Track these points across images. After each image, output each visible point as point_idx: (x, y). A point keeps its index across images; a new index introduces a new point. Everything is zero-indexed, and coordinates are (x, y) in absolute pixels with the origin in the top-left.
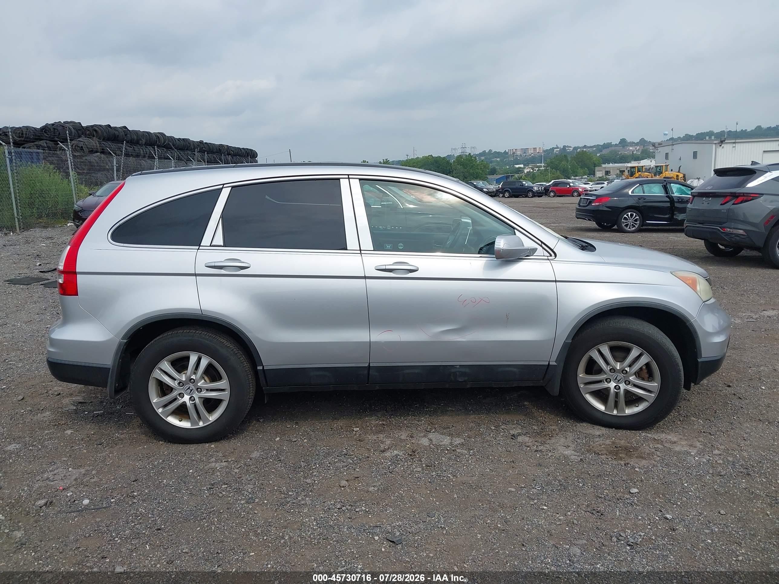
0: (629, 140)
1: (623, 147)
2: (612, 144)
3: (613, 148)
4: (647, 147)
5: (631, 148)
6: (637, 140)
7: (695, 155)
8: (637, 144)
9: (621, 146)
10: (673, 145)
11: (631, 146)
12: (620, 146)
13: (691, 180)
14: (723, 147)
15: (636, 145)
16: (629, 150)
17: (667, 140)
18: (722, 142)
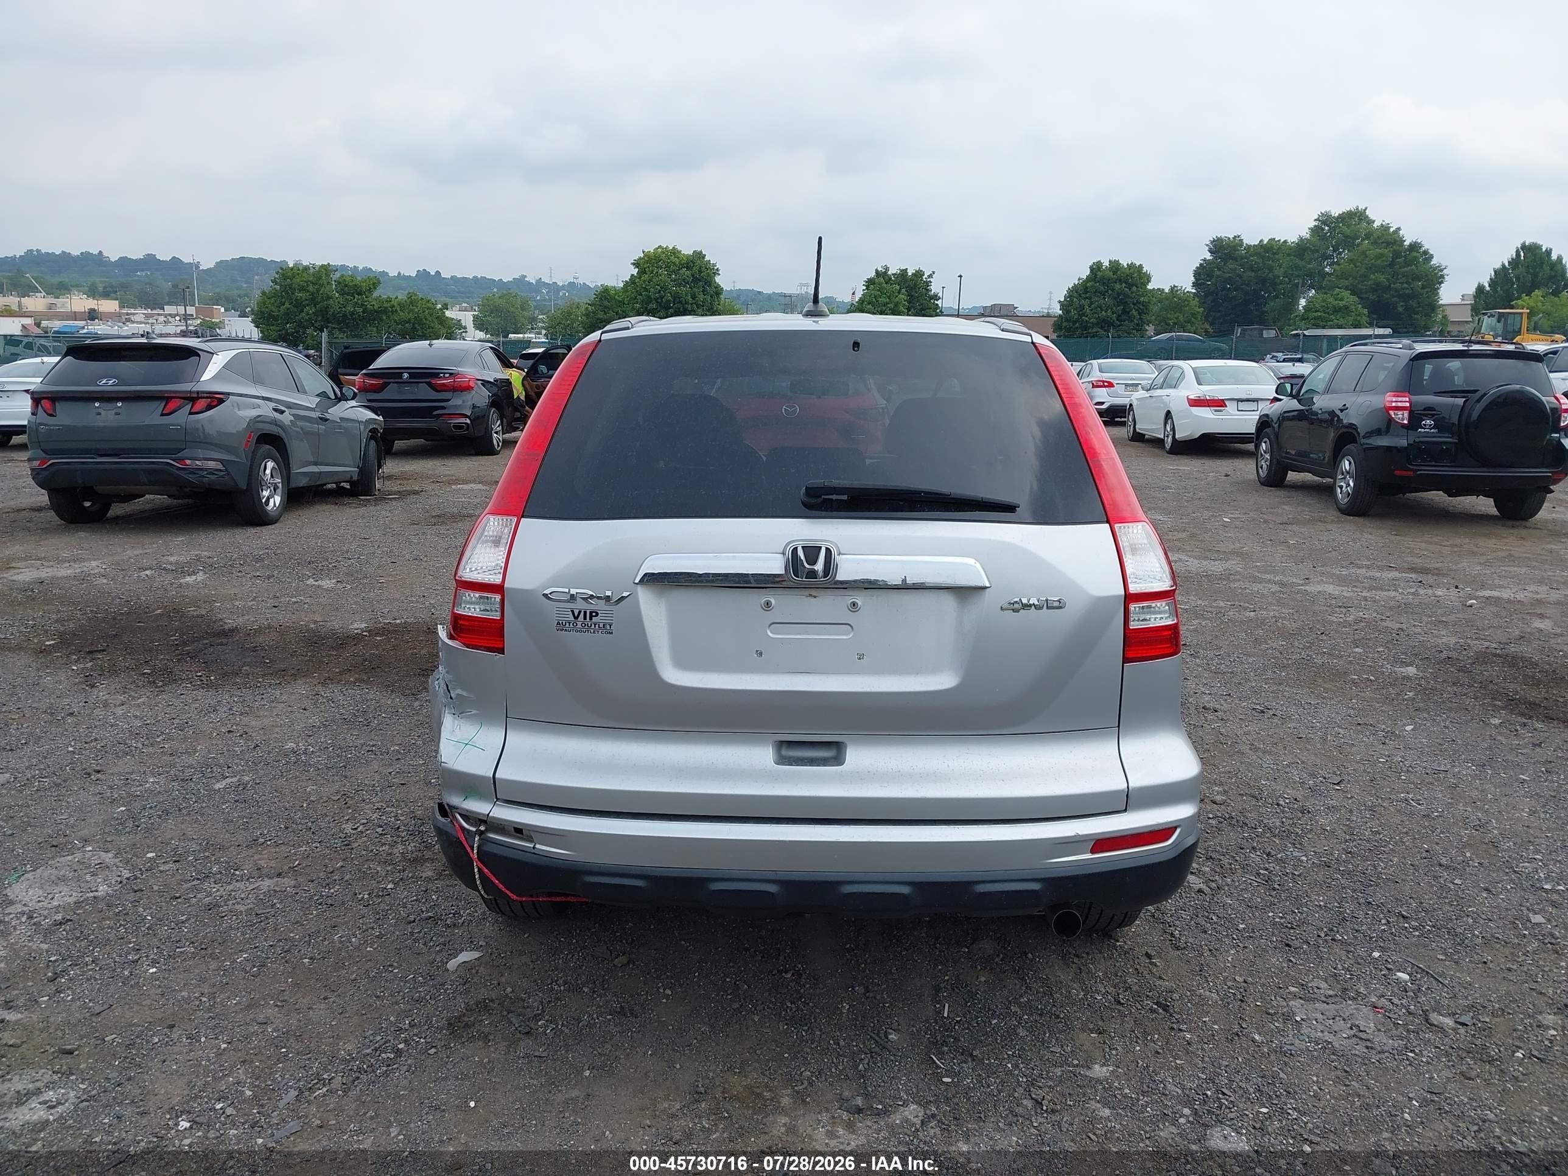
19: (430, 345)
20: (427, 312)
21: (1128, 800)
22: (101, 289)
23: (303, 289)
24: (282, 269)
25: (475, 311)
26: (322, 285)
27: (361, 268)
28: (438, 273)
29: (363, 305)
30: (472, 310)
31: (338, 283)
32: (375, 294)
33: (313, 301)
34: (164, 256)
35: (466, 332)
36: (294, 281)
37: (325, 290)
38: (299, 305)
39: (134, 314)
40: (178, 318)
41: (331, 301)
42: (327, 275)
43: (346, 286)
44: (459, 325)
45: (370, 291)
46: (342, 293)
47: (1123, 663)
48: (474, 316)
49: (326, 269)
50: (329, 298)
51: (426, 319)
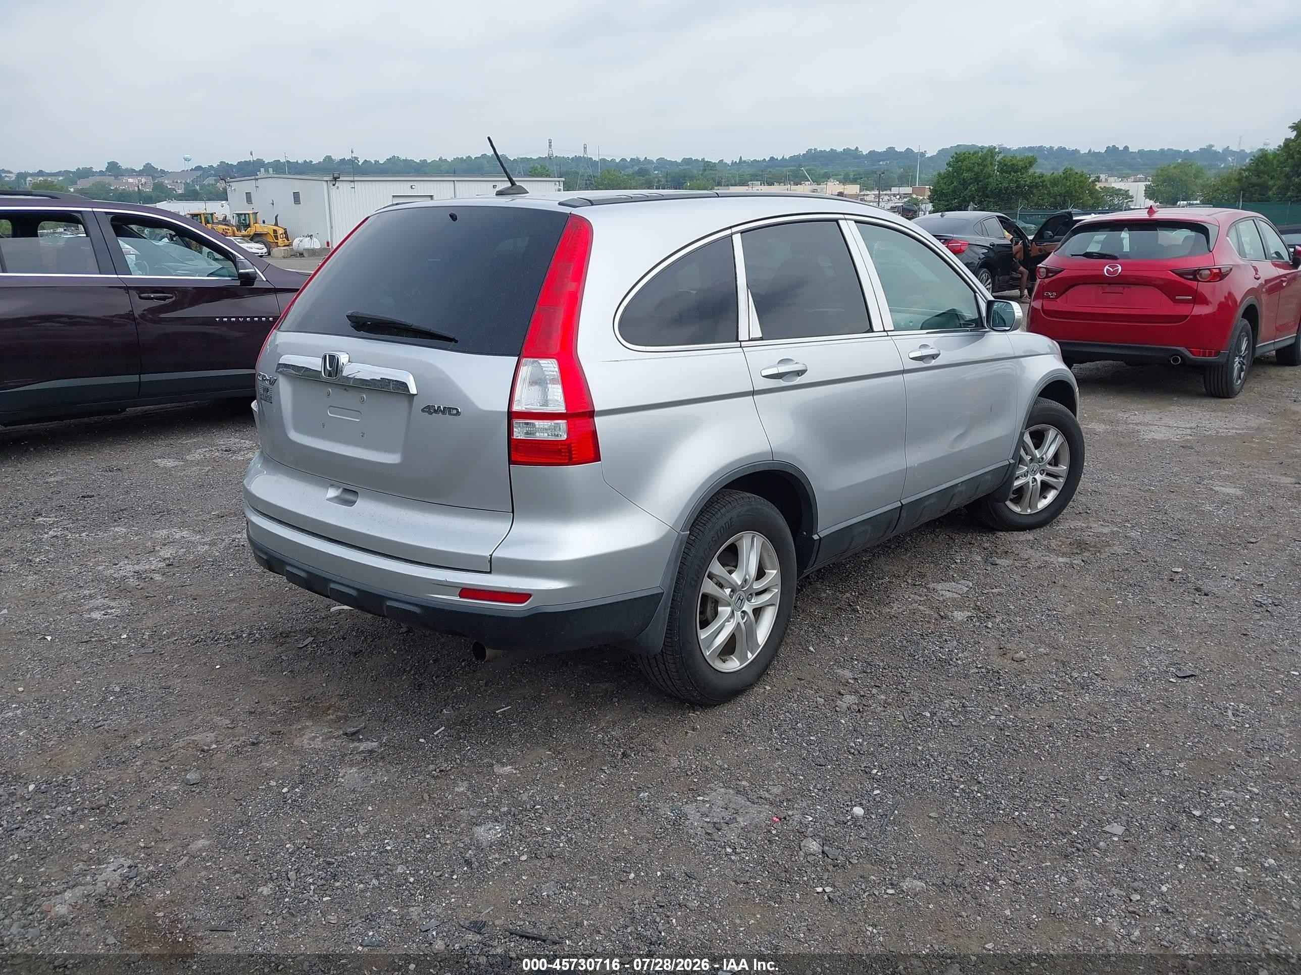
0: (124, 165)
1: (116, 177)
2: (94, 170)
3: (98, 179)
4: (160, 180)
5: (130, 180)
6: (139, 167)
7: (297, 197)
8: (140, 173)
9: (111, 176)
10: (257, 179)
11: (131, 176)
12: (109, 175)
13: (298, 239)
14: (338, 187)
15: (139, 175)
16: (127, 183)
17: (192, 170)
18: (335, 179)
19: (942, 216)
20: (1077, 185)
21: (491, 566)
22: (852, 176)
23: (970, 170)
24: (956, 153)
25: (1149, 181)
26: (985, 166)
27: (1056, 148)
28: (1126, 148)
29: (1017, 181)
30: (1146, 180)
31: (1000, 163)
32: (1031, 171)
33: (977, 180)
34: (900, 148)
35: (1132, 201)
36: (965, 163)
37: (988, 170)
38: (965, 184)
39: (867, 195)
40: (898, 197)
41: (991, 180)
42: (992, 157)
43: (1005, 165)
44: (1126, 195)
45: (1026, 168)
46: (1002, 171)
47: (509, 464)
48: (1146, 186)
49: (991, 151)
50: (990, 176)
51: (1076, 192)
